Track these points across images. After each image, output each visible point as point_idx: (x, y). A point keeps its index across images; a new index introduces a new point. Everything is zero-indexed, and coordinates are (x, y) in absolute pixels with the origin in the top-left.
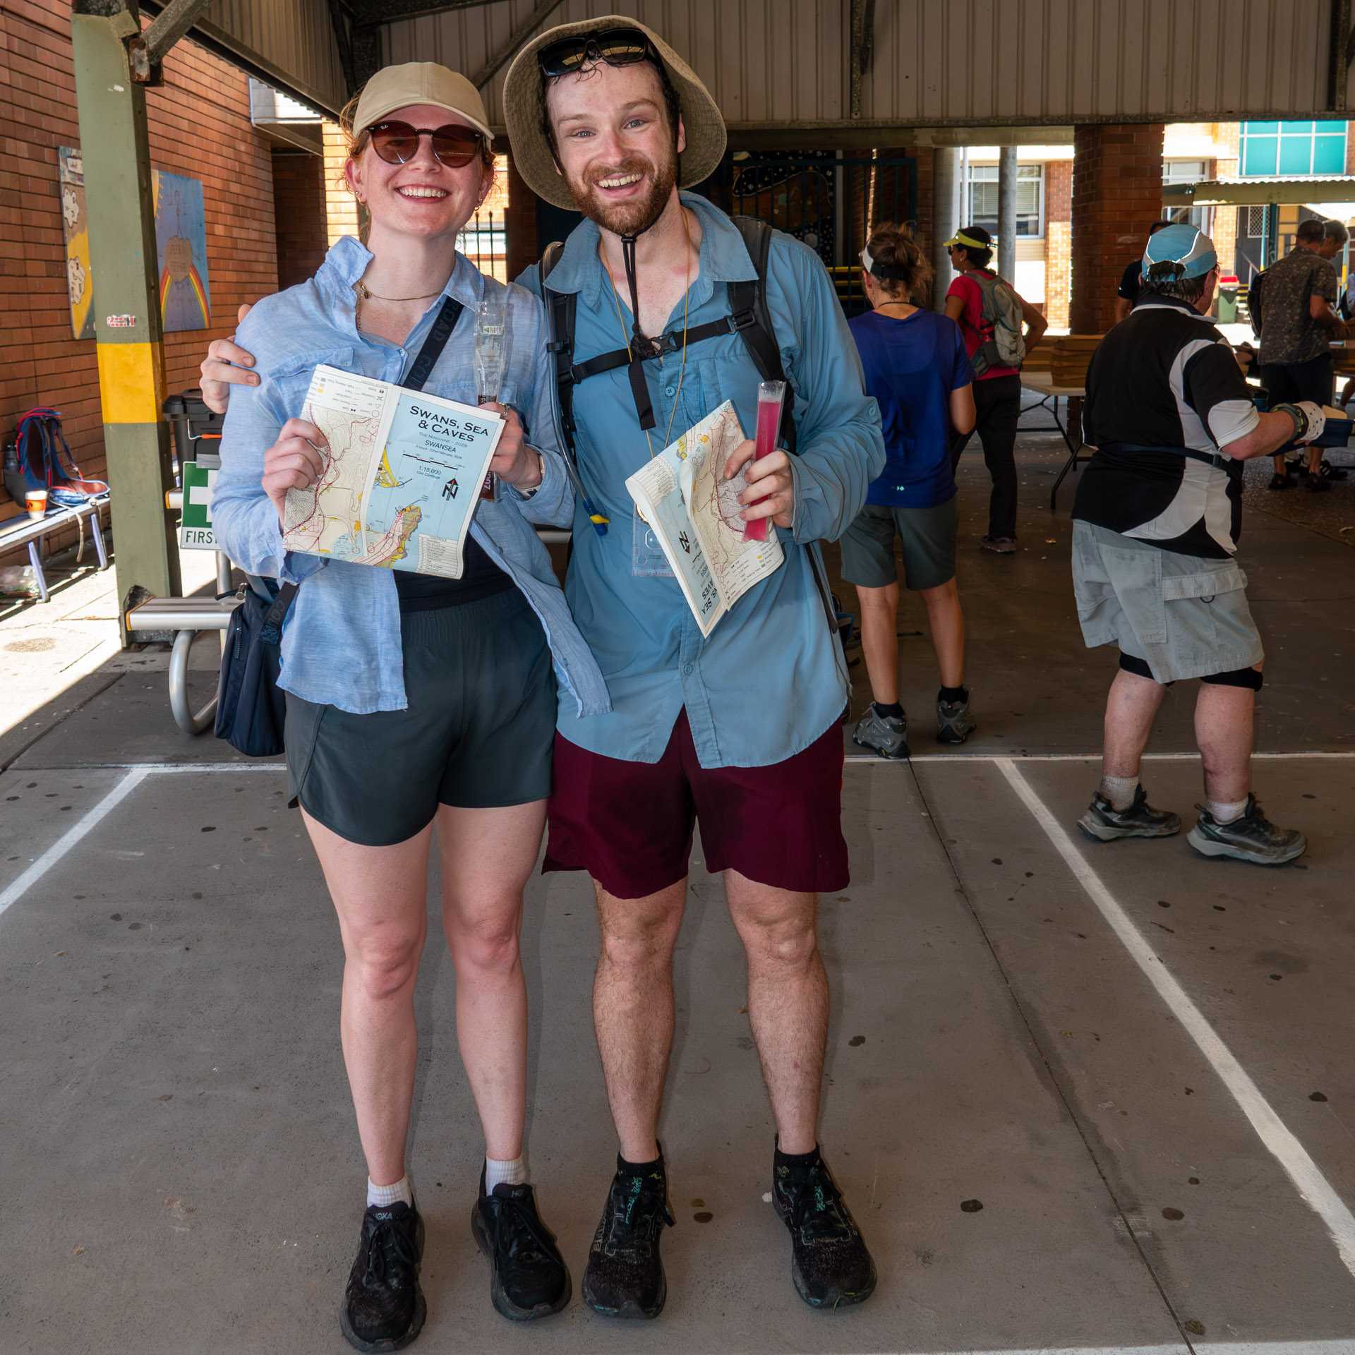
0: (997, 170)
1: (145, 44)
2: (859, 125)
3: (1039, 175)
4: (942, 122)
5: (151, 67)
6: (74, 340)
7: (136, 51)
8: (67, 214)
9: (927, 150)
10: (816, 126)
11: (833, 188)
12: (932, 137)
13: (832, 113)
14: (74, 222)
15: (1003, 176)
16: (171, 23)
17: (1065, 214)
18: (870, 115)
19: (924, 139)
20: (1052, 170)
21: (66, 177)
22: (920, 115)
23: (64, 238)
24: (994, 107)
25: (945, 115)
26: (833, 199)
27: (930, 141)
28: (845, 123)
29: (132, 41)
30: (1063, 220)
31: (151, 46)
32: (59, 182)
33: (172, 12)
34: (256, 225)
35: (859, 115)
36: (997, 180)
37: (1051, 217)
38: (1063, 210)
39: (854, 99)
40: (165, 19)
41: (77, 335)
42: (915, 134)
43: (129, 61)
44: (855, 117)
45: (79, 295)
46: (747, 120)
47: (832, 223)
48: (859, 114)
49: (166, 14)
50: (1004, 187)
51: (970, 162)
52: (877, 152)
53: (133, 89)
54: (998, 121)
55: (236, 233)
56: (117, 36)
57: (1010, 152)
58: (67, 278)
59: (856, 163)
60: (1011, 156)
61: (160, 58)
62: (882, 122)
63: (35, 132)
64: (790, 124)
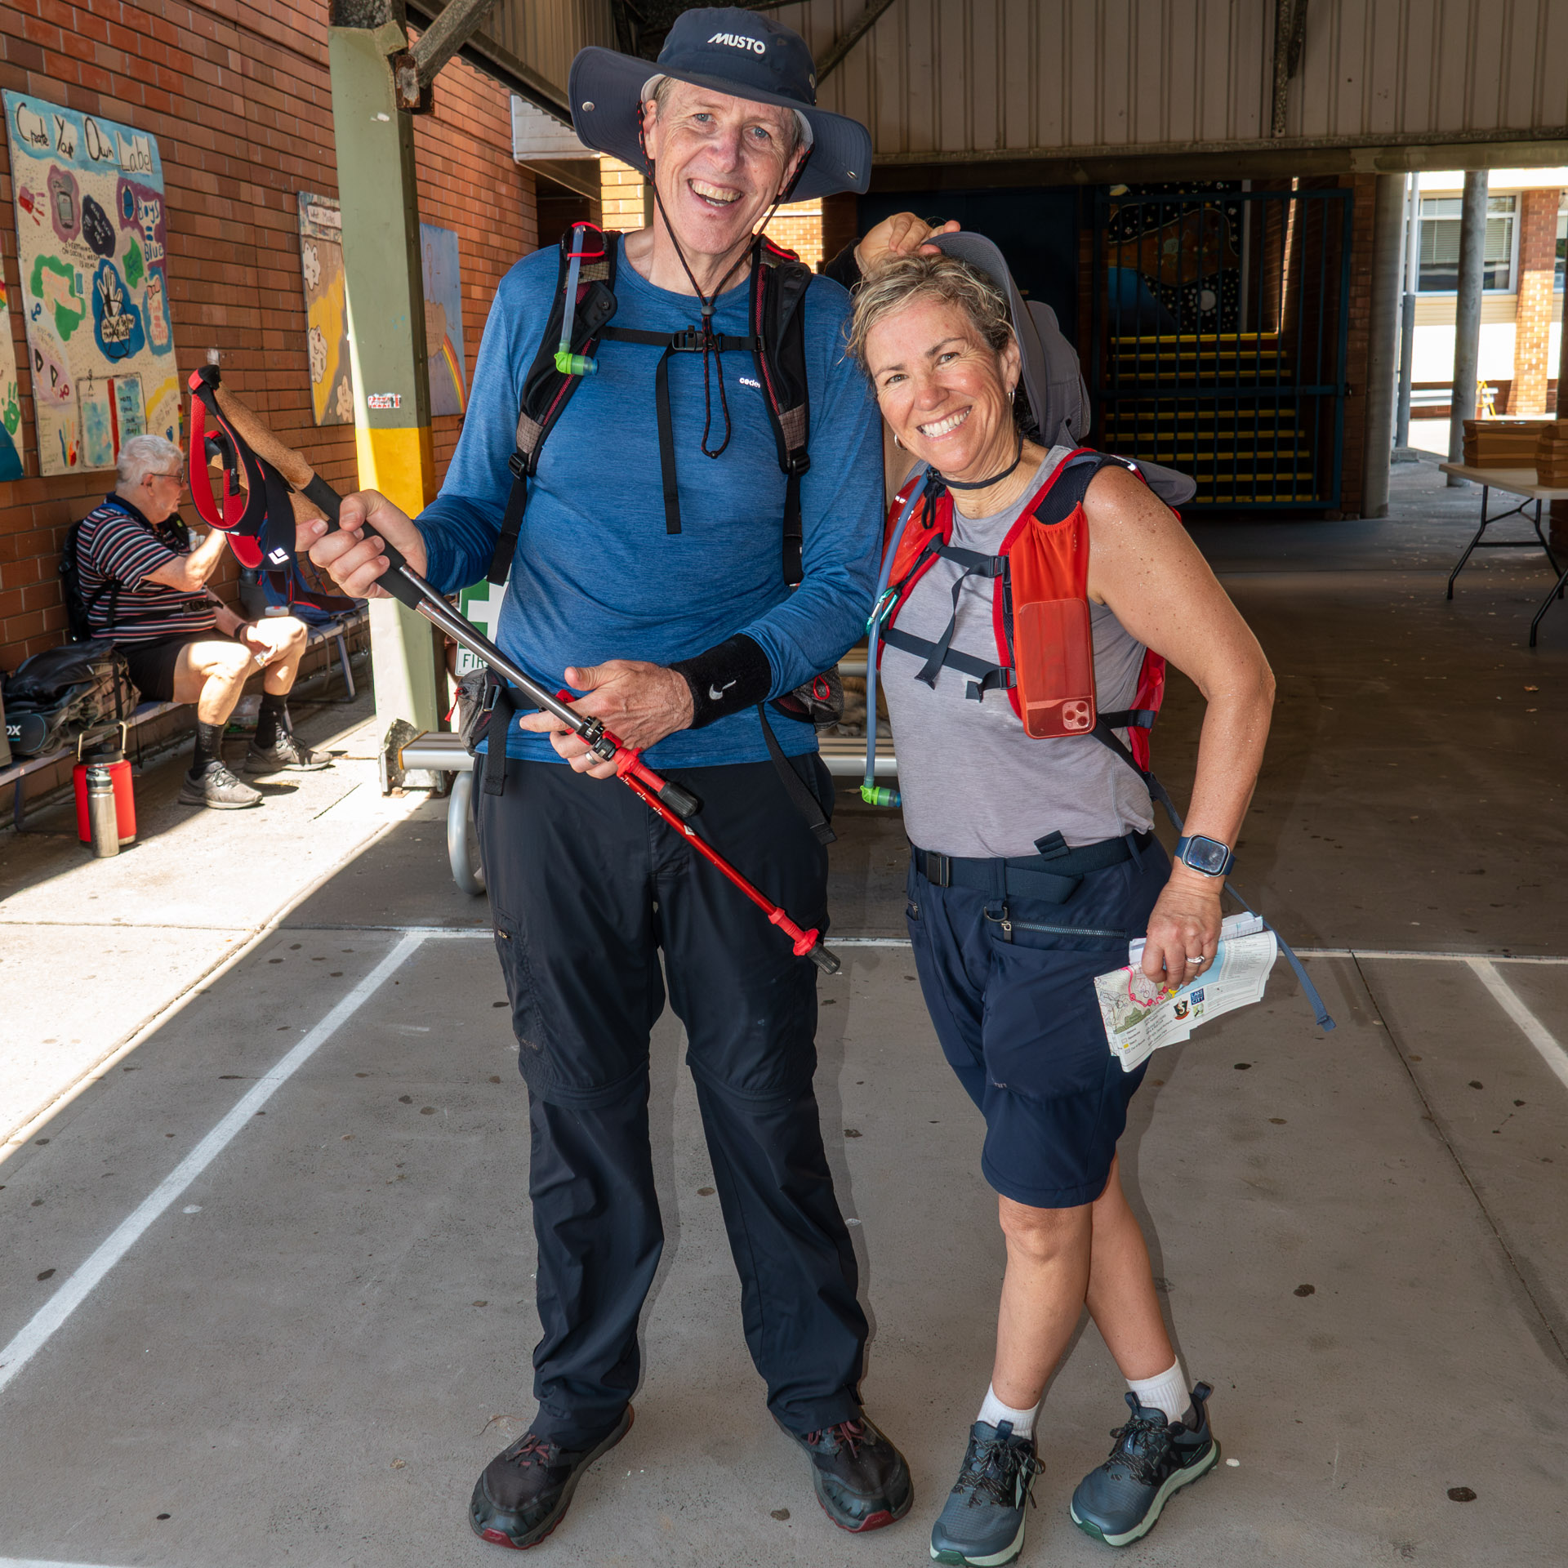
0: (1459, 204)
1: (414, 62)
2: (1283, 146)
3: (1513, 209)
4: (1396, 139)
5: (421, 90)
6: (315, 426)
7: (403, 70)
8: (307, 274)
9: (1368, 177)
10: (1226, 148)
11: (1238, 231)
12: (1375, 160)
13: (1248, 130)
14: (315, 284)
15: (1468, 211)
16: (445, 35)
17: (1546, 260)
18: (1299, 134)
19: (1364, 163)
20: (1531, 201)
21: (307, 229)
22: (1366, 131)
23: (304, 303)
24: (1467, 119)
25: (1399, 130)
26: (1238, 245)
27: (1373, 167)
28: (1265, 144)
29: (400, 59)
30: (1544, 267)
31: (421, 63)
32: (298, 235)
33: (446, 21)
35: (1283, 134)
36: (1459, 217)
37: (1527, 265)
38: (1544, 255)
39: (1278, 111)
40: (438, 30)
41: (319, 422)
42: (1353, 156)
43: (396, 83)
44: (1278, 134)
45: (321, 372)
46: (1135, 143)
47: (1235, 276)
48: (1284, 130)
49: (440, 23)
50: (1469, 225)
51: (1421, 193)
52: (1300, 183)
53: (399, 115)
54: (1472, 135)
56: (381, 53)
57: (1479, 177)
58: (307, 351)
59: (1271, 195)
60: (1480, 184)
61: (431, 79)
62: (1315, 142)
63: (272, 175)
64: (1191, 146)
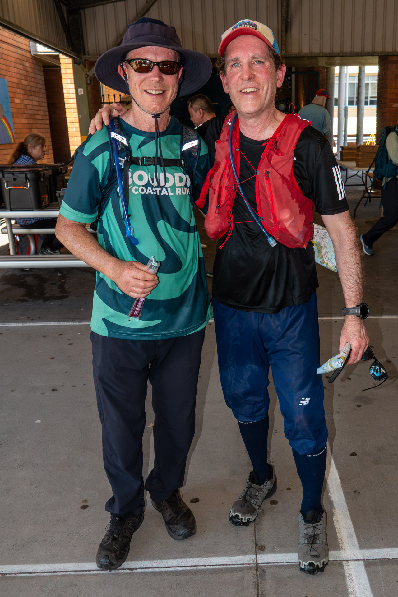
9: (323, 67)
15: (360, 80)
18: (290, 52)
22: (311, 51)
25: (321, 52)
34: (36, 99)
39: (283, 44)
42: (318, 60)
48: (285, 51)
50: (360, 85)
55: (26, 102)
57: (363, 69)
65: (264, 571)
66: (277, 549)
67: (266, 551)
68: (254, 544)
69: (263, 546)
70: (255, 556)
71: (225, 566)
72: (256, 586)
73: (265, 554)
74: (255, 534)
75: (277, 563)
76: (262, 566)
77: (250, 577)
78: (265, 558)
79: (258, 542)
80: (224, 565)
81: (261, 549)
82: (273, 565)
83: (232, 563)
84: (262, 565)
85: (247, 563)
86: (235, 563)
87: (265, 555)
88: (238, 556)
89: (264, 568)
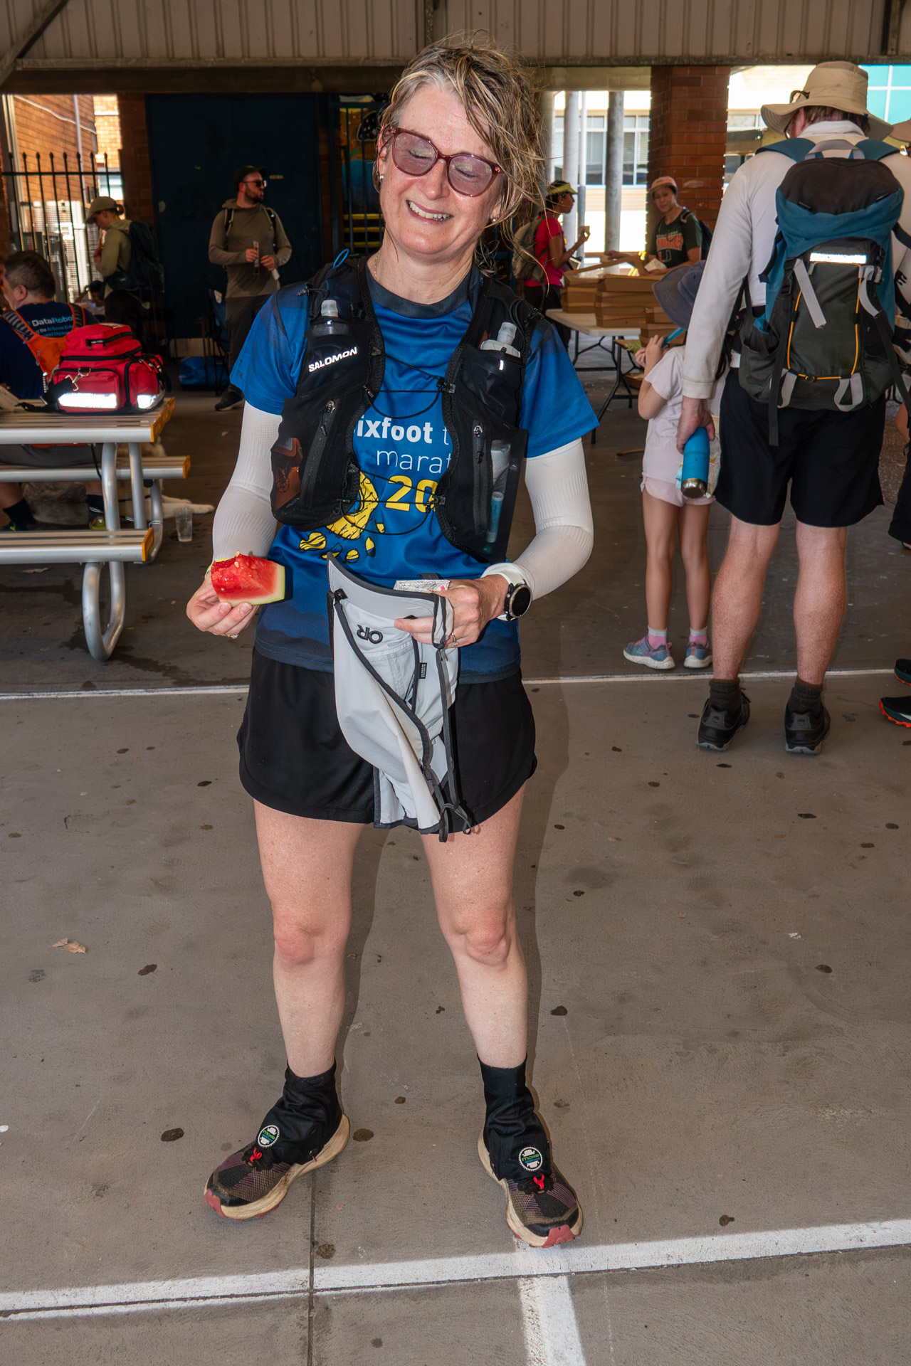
10: (390, 64)
13: (407, 50)
24: (565, 49)
39: (428, 36)
46: (324, 56)
50: (612, 136)
54: (567, 61)
60: (619, 102)
64: (365, 61)
65: (327, 1308)
66: (362, 1252)
67: (334, 1258)
68: (309, 1241)
69: (329, 1246)
70: (308, 1271)
71: (234, 1300)
72: (307, 1347)
73: (333, 1265)
74: (313, 1216)
75: (359, 1287)
76: (324, 1297)
77: (292, 1326)
78: (332, 1277)
79: (318, 1235)
80: (231, 1296)
81: (322, 1252)
82: (350, 1293)
83: (251, 1292)
84: (325, 1293)
85: (289, 1289)
86: (257, 1292)
87: (332, 1268)
88: (267, 1272)
89: (329, 1303)
